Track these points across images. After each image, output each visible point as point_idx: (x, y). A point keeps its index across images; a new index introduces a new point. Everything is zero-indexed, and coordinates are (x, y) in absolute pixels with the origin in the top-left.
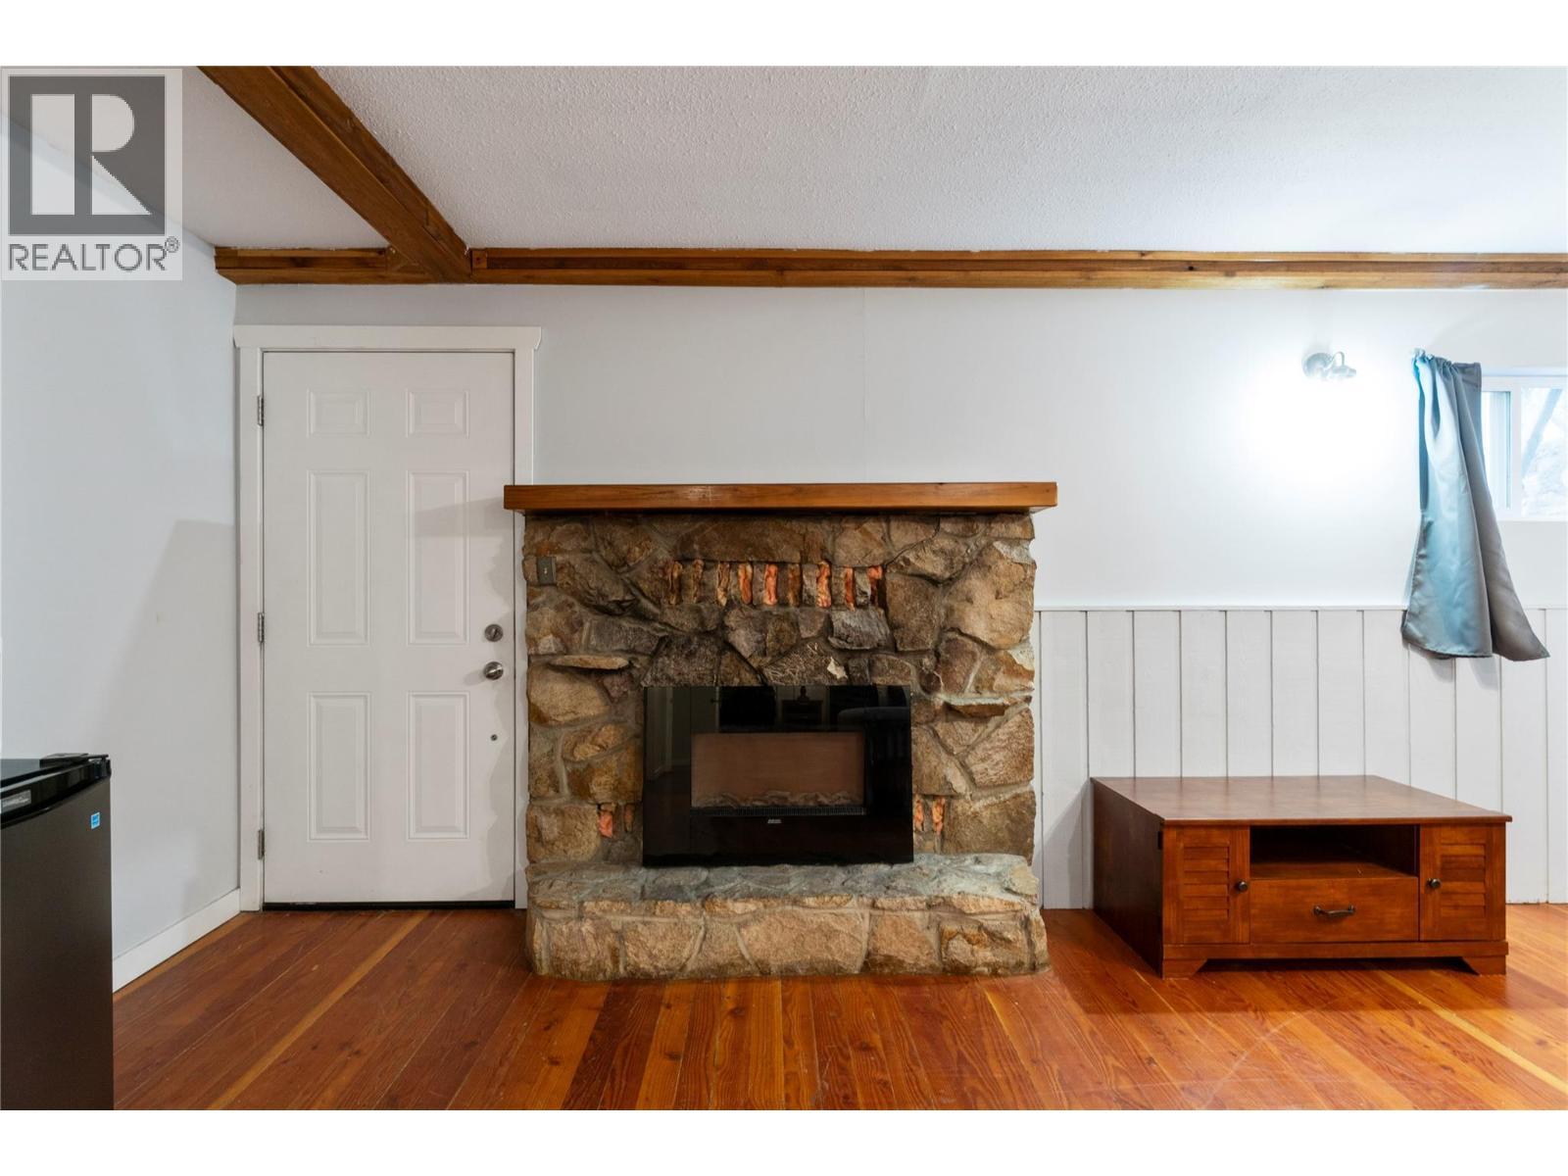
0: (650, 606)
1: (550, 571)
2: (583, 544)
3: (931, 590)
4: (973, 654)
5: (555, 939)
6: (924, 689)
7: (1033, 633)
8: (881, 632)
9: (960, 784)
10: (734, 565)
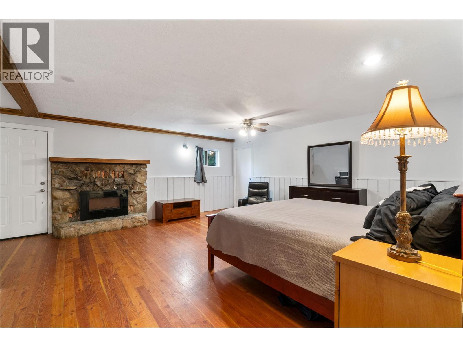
0: (80, 178)
1: (58, 172)
2: (66, 168)
3: (131, 175)
4: (138, 184)
5: (66, 232)
6: (130, 190)
7: (147, 181)
8: (123, 181)
9: (136, 203)
10: (97, 171)
